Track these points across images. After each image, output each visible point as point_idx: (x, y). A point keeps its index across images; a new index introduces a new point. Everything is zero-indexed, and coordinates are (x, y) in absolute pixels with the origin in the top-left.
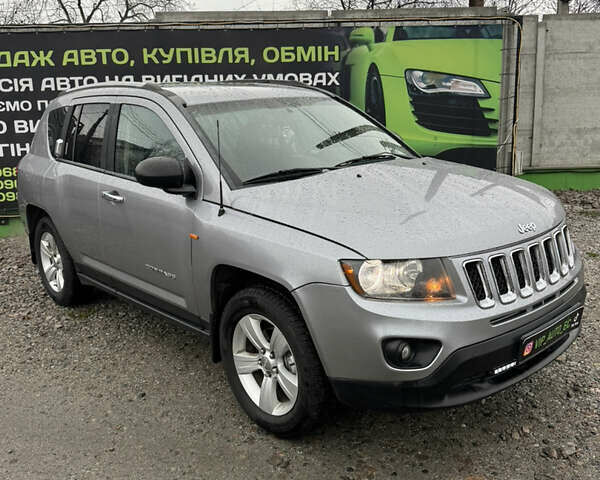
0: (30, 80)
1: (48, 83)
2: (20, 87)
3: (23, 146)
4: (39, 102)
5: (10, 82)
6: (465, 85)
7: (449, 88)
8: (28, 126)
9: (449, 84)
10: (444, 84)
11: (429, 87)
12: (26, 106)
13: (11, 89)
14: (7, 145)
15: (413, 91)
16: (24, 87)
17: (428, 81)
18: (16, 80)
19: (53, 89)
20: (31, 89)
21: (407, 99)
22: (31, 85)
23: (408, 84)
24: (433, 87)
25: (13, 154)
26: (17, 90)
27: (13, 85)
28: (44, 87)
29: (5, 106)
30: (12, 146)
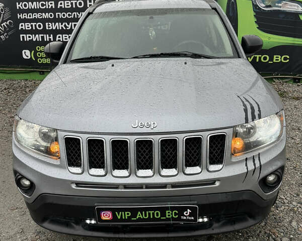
0: (53, 2)
1: (61, 4)
2: (49, 6)
3: (50, 36)
4: (57, 14)
5: (45, 3)
6: (291, 6)
7: (280, 7)
8: (52, 26)
9: (280, 5)
10: (277, 5)
11: (267, 7)
12: (51, 15)
13: (45, 6)
14: (43, 35)
15: (256, 8)
16: (50, 5)
17: (266, 2)
18: (47, 2)
19: (63, 7)
20: (54, 7)
21: (253, 13)
22: (53, 5)
23: (253, 4)
24: (270, 6)
25: (45, 40)
26: (47, 7)
27: (45, 5)
28: (59, 6)
29: (42, 16)
30: (45, 35)
